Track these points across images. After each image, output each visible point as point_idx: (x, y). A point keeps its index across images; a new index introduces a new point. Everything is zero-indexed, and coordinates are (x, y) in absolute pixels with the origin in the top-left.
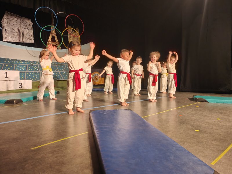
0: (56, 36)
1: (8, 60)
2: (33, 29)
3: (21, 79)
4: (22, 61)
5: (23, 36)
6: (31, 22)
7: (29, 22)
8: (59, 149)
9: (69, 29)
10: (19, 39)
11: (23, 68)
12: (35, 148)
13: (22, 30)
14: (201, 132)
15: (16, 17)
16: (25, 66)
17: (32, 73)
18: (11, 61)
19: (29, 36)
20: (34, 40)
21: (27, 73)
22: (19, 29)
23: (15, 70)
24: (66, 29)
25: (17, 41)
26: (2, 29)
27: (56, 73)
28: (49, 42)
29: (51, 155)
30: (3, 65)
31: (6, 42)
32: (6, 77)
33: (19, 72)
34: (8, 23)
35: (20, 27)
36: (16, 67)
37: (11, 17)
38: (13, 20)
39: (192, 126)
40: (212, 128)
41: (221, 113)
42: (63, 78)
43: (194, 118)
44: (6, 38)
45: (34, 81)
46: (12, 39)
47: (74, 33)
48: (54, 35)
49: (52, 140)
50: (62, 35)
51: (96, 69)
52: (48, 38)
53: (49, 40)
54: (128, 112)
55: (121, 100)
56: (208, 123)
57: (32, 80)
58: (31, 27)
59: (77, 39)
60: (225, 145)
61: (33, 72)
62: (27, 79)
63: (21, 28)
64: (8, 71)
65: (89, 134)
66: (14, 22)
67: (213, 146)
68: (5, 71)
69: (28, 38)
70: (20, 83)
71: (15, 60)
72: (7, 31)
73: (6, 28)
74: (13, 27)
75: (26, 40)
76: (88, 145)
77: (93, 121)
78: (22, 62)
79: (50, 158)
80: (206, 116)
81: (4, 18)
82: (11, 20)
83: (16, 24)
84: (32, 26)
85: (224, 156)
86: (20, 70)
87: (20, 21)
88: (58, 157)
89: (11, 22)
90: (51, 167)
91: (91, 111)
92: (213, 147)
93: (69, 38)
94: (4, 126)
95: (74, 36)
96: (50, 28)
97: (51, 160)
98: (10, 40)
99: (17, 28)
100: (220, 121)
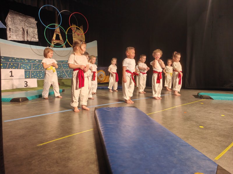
0: (60, 35)
1: (13, 58)
2: (37, 27)
3: (26, 78)
4: (27, 59)
5: (27, 35)
6: (35, 20)
7: (33, 21)
8: (65, 146)
9: (74, 27)
10: (24, 38)
11: (28, 67)
12: (41, 144)
13: (26, 29)
14: (206, 128)
15: (20, 15)
16: (29, 65)
17: (37, 72)
18: (16, 59)
19: (33, 35)
20: (39, 38)
21: (32, 71)
22: (23, 28)
23: (20, 68)
24: (71, 27)
25: (22, 40)
26: (6, 28)
27: (61, 72)
28: (53, 40)
29: (57, 151)
30: (8, 64)
31: (10, 40)
32: (11, 75)
33: (24, 70)
34: (12, 22)
35: (24, 25)
36: (20, 65)
37: (15, 16)
38: (18, 19)
39: (197, 122)
40: (216, 125)
41: (225, 110)
42: (68, 77)
43: (198, 114)
44: (10, 37)
45: (39, 80)
46: (16, 37)
47: (78, 32)
48: (58, 33)
49: (58, 137)
50: (66, 33)
51: (101, 67)
52: (53, 36)
53: (53, 38)
54: (133, 109)
55: (126, 98)
56: (213, 120)
57: (37, 79)
58: (35, 26)
59: (82, 37)
60: (229, 140)
61: (38, 70)
62: (32, 78)
63: (26, 26)
64: (13, 70)
65: (94, 131)
66: (19, 21)
67: (217, 141)
68: (10, 70)
69: (32, 36)
70: (25, 82)
71: (20, 59)
72: (11, 30)
73: (10, 27)
74: (17, 26)
75: (31, 38)
76: (93, 142)
77: (98, 118)
78: (27, 61)
79: (56, 154)
80: (210, 113)
81: (8, 16)
82: (15, 18)
83: (20, 23)
84: (36, 24)
85: (227, 151)
86: (25, 68)
87: (24, 19)
88: (64, 153)
89: (15, 21)
90: (57, 162)
91: (96, 109)
92: (217, 143)
93: (73, 36)
94: (10, 124)
95: (78, 35)
96: (54, 26)
97: (57, 156)
98: (15, 38)
99: (21, 26)
100: (224, 117)
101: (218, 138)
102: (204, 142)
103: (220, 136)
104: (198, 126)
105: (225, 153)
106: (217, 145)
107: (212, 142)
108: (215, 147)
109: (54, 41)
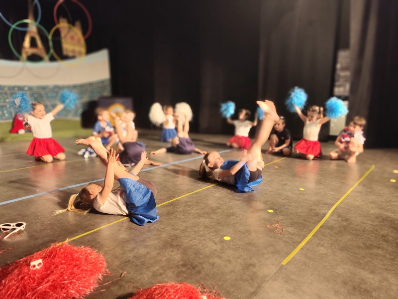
0: (38, 38)
9: (63, 25)
14: (275, 213)
39: (266, 203)
43: (269, 188)
47: (72, 33)
48: (33, 35)
50: (50, 37)
51: (118, 99)
53: (25, 44)
67: (288, 235)
85: (299, 250)
92: (288, 238)
96: (26, 25)
100: (304, 193)
101: (290, 230)
102: (271, 237)
103: (292, 225)
104: (266, 210)
105: (296, 254)
106: (287, 240)
107: (281, 236)
108: (284, 244)
109: (28, 51)
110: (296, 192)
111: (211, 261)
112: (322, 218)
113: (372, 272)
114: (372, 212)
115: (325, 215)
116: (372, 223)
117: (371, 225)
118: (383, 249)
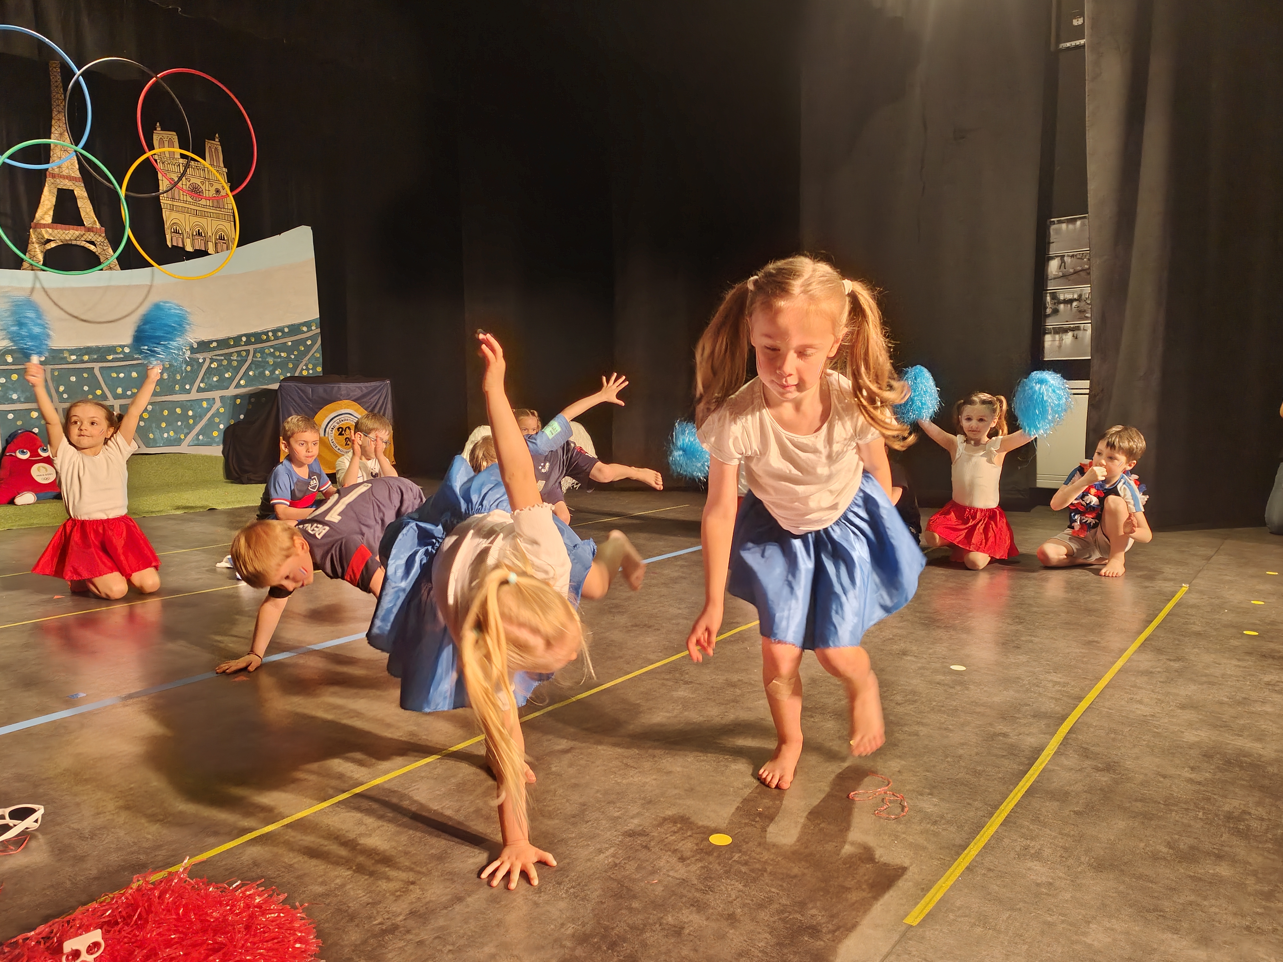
24: (148, 154)
28: (39, 226)
48: (67, 184)
50: (122, 193)
52: (35, 203)
53: (39, 214)
59: (218, 204)
85: (963, 873)
92: (922, 832)
93: (164, 201)
96: (43, 154)
100: (966, 678)
103: (934, 787)
106: (921, 840)
107: (900, 828)
109: (46, 233)
110: (940, 678)
111: (670, 919)
112: (1031, 765)
113: (1204, 941)
114: (1190, 737)
115: (1037, 752)
116: (1193, 776)
117: (1190, 781)
118: (1233, 861)
